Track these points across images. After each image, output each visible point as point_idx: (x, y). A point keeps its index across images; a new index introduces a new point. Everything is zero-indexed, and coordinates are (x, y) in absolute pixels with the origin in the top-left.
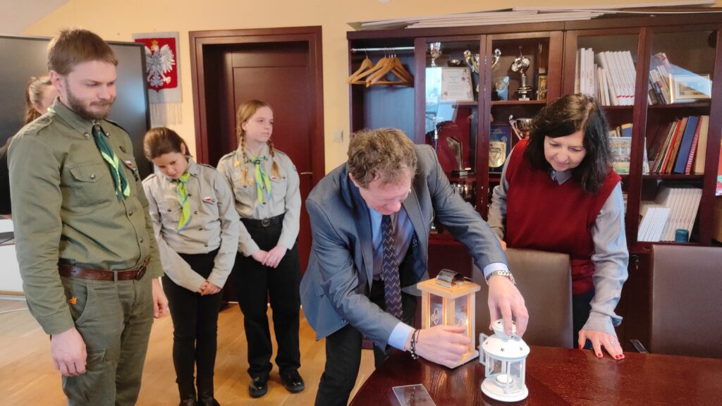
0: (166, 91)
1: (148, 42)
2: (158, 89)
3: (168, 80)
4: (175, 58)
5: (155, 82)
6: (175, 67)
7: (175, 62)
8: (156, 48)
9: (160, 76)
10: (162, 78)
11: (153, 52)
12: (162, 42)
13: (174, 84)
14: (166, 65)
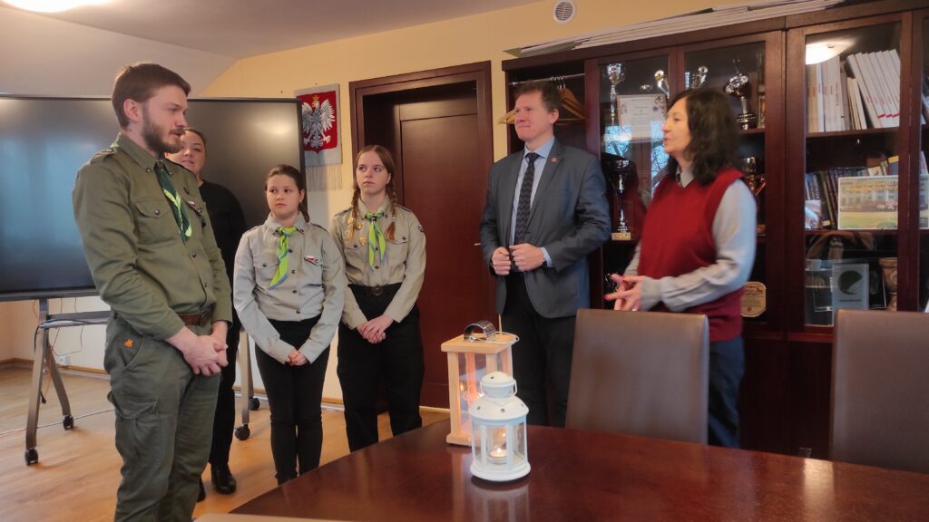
0: (326, 152)
1: (308, 98)
2: (318, 150)
3: (327, 139)
4: (335, 114)
5: (315, 143)
6: (334, 124)
7: (335, 119)
8: (316, 104)
9: (320, 135)
10: (322, 137)
11: (314, 109)
12: (322, 97)
13: (333, 144)
14: (326, 124)
